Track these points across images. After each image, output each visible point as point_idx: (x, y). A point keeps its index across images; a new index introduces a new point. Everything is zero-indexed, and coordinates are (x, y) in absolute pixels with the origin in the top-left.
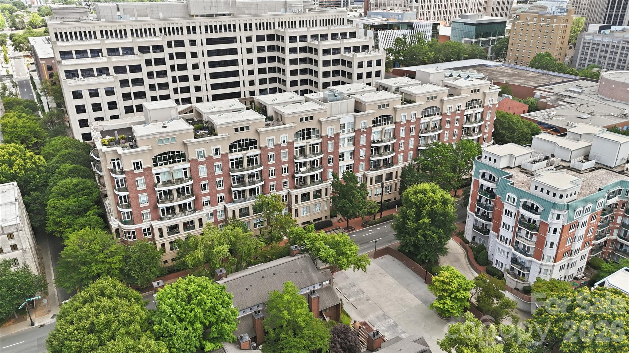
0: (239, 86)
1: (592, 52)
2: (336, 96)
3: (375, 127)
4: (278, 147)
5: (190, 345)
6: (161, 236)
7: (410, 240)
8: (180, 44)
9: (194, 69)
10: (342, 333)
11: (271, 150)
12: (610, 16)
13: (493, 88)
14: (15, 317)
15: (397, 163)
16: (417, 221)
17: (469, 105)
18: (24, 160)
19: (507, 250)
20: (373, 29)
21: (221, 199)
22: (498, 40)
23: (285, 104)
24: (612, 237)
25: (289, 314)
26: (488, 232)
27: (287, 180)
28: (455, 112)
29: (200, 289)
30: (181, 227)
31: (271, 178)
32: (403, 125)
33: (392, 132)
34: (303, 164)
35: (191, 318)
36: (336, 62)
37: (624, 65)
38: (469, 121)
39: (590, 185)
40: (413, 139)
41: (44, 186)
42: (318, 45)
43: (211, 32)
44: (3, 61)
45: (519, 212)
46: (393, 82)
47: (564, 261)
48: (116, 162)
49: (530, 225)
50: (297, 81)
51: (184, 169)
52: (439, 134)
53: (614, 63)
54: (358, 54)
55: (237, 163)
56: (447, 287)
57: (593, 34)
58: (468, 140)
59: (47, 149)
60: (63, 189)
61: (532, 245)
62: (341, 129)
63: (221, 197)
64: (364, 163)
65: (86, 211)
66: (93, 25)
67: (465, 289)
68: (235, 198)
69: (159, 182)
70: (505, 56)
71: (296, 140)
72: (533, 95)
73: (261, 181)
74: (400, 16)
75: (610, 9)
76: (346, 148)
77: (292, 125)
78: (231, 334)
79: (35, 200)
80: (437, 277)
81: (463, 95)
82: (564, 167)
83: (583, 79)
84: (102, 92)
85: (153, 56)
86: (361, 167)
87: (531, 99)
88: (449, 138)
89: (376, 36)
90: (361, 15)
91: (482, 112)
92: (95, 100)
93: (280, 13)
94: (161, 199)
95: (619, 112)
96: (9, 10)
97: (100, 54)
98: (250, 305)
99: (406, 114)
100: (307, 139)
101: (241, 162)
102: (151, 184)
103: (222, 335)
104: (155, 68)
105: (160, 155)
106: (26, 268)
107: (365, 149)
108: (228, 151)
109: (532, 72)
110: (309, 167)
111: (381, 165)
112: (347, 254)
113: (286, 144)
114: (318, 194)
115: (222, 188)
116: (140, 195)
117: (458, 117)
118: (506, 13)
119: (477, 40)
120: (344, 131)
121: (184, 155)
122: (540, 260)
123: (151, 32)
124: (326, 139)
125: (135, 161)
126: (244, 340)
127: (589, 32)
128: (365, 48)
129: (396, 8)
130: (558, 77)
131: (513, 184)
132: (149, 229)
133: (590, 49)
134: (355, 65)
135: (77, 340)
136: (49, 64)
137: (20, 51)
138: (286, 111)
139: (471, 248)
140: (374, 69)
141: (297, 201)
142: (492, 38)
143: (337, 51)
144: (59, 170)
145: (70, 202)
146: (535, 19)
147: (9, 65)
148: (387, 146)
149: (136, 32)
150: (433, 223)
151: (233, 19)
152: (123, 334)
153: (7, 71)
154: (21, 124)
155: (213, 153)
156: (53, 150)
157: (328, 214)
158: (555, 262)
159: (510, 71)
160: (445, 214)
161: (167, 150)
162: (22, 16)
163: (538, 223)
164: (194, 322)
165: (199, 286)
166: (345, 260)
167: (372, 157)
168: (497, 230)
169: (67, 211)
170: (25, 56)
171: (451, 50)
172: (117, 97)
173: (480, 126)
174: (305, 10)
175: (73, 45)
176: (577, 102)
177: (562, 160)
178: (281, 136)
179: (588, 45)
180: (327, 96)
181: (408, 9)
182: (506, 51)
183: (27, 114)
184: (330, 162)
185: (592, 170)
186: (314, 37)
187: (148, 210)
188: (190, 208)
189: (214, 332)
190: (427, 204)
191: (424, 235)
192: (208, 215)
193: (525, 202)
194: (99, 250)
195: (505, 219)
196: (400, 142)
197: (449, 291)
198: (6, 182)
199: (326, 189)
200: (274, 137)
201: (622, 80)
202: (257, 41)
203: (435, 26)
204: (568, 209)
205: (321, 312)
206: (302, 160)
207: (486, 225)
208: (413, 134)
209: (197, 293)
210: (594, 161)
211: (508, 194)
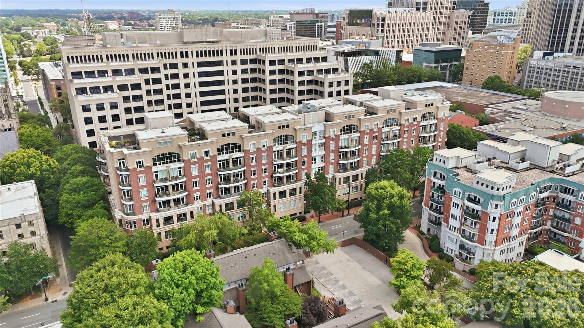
0: (225, 103)
1: (537, 75)
2: (309, 108)
3: (343, 135)
4: (259, 151)
5: (184, 306)
6: (158, 226)
7: (372, 229)
8: (174, 66)
9: (186, 88)
10: (312, 301)
11: (253, 153)
12: (553, 44)
13: (444, 103)
14: (31, 294)
15: (362, 167)
16: (377, 213)
17: (424, 117)
18: (40, 162)
19: (455, 238)
20: (343, 55)
21: (210, 195)
22: (455, 65)
23: (265, 115)
24: (546, 227)
25: (268, 285)
26: (440, 224)
27: (266, 179)
28: (412, 123)
29: (193, 261)
30: (175, 219)
31: (253, 177)
32: (367, 134)
33: (357, 139)
34: (280, 166)
35: (186, 284)
36: (310, 82)
37: (565, 86)
38: (425, 131)
39: (524, 182)
40: (376, 146)
41: (56, 185)
42: (294, 68)
43: (202, 56)
44: (13, 84)
45: (464, 204)
46: (358, 98)
47: (504, 246)
48: (121, 161)
49: (474, 215)
50: (276, 99)
51: (179, 168)
52: (399, 142)
53: (556, 84)
54: (329, 75)
55: (224, 164)
56: (403, 267)
57: (538, 60)
58: (424, 148)
59: (59, 154)
60: (75, 186)
61: (476, 233)
62: (313, 136)
63: (210, 193)
64: (333, 166)
65: (94, 204)
66: (100, 50)
67: (419, 269)
68: (222, 194)
69: (157, 179)
70: (461, 79)
71: (275, 145)
72: (484, 112)
73: (245, 179)
74: (367, 45)
75: (553, 38)
76: (318, 152)
77: (271, 132)
78: (219, 300)
79: (49, 196)
80: (394, 259)
81: (418, 109)
82: (503, 167)
83: (529, 99)
84: (107, 106)
85: (151, 76)
86: (330, 169)
87: (482, 115)
88: (407, 145)
89: (346, 62)
90: (333, 44)
91: (436, 124)
92: (101, 113)
93: (261, 40)
94: (158, 194)
95: (559, 126)
96: (17, 40)
97: (106, 74)
98: (234, 280)
99: (369, 124)
100: (284, 144)
101: (228, 163)
102: (151, 181)
103: (212, 300)
104: (153, 87)
105: (159, 155)
106: (43, 251)
107: (334, 154)
108: (216, 153)
109: (485, 93)
110: (285, 168)
111: (349, 168)
112: (317, 238)
113: (265, 148)
114: (293, 192)
115: (211, 185)
116: (141, 190)
117: (415, 128)
118: (462, 42)
119: (436, 65)
120: (315, 138)
121: (179, 156)
122: (483, 245)
123: (149, 56)
124: (300, 144)
125: (138, 160)
126: (230, 305)
127: (534, 57)
128: (335, 70)
129: (364, 37)
130: (507, 96)
131: (459, 180)
132: (147, 220)
133: (535, 73)
134: (327, 85)
135: (93, 298)
136: (58, 84)
137: (29, 75)
138: (266, 120)
139: (426, 238)
140: (343, 88)
141: (275, 198)
142: (449, 64)
143: (310, 73)
144: (71, 171)
145: (81, 197)
146: (486, 47)
147: (19, 87)
148: (353, 151)
149: (136, 57)
150: (392, 214)
151: (221, 45)
152: (131, 294)
153: (17, 92)
154: (36, 134)
155: (203, 155)
156: (65, 155)
157: (302, 210)
158: (495, 247)
159: (465, 92)
160: (402, 207)
161: (165, 152)
162: (30, 45)
163: (480, 213)
164: (189, 288)
165: (193, 259)
166: (315, 243)
167: (340, 161)
168: (447, 222)
169: (78, 205)
170: (32, 80)
171: (412, 74)
172: (120, 111)
173: (435, 135)
174: (283, 38)
175: (83, 67)
176: (522, 118)
177: (502, 162)
178: (262, 141)
179: (534, 69)
180: (301, 109)
181: (375, 38)
182: (462, 75)
183: (40, 127)
184: (304, 165)
185: (527, 170)
186: (291, 61)
187: (148, 204)
188: (183, 202)
189: (204, 298)
190: (386, 198)
191: (384, 225)
192: (198, 208)
193: (469, 195)
194: (106, 235)
195: (453, 211)
196: (365, 148)
197: (404, 270)
198: (25, 180)
199: (301, 188)
200: (255, 142)
201: (562, 99)
202: (242, 64)
203: (399, 53)
204: (504, 200)
205: (295, 287)
206: (280, 162)
207: (439, 218)
208: (375, 141)
209: (191, 264)
210: (529, 162)
211: (454, 189)
